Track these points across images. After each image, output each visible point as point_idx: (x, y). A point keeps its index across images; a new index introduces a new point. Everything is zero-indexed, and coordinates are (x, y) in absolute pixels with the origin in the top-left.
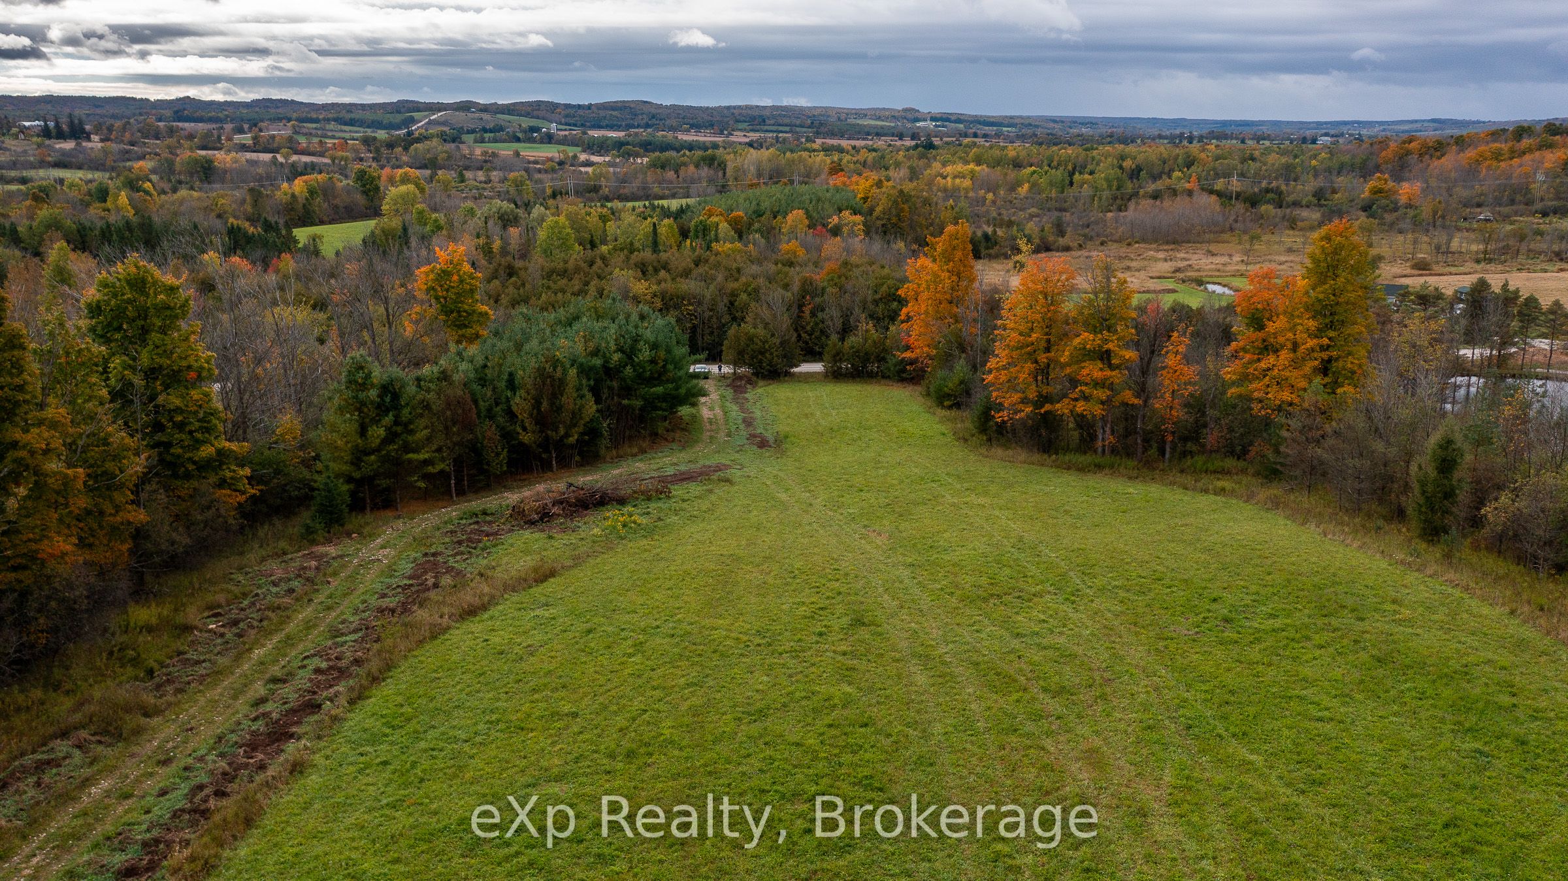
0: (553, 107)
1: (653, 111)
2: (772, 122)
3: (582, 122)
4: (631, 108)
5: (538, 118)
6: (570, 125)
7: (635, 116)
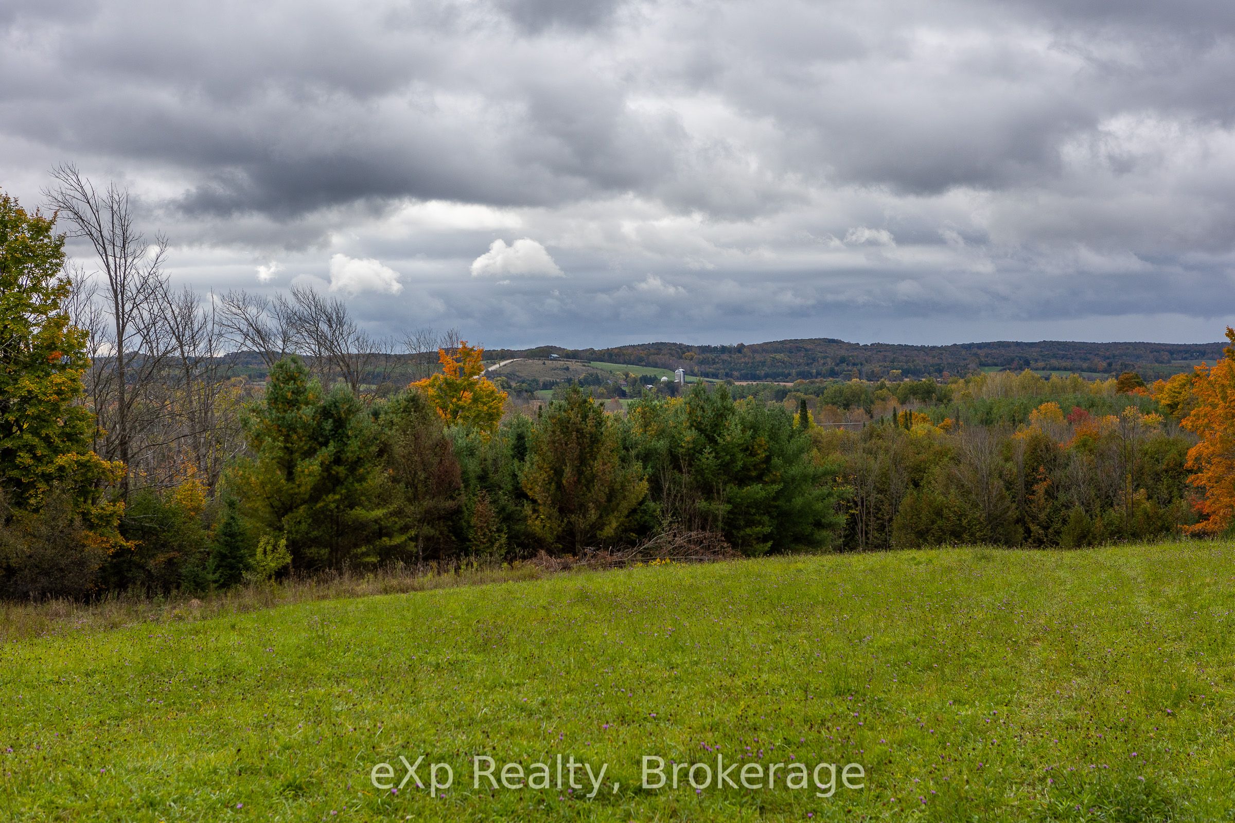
0: (679, 352)
1: (843, 353)
2: (1041, 364)
3: (727, 370)
4: (806, 350)
5: (656, 365)
6: (707, 375)
7: (814, 359)
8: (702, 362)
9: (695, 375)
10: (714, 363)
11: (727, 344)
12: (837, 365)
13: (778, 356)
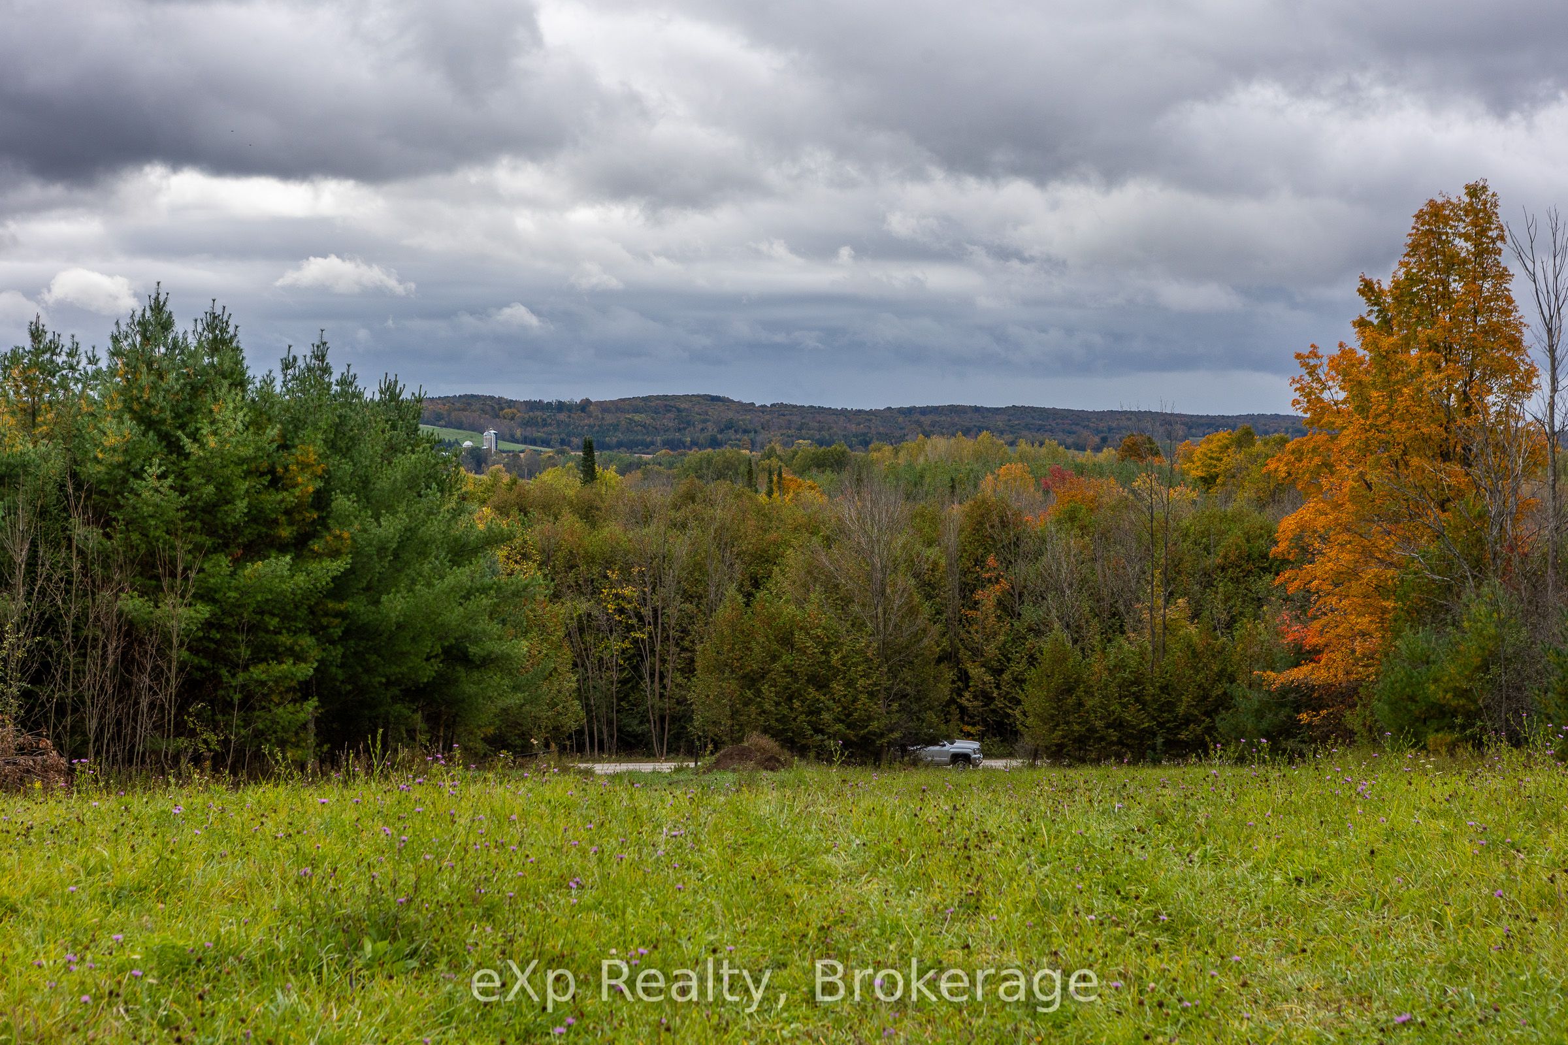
1: (729, 415)
3: (563, 436)
4: (679, 410)
5: (460, 426)
6: (533, 442)
7: (688, 423)
8: (526, 424)
9: (517, 441)
10: (544, 425)
11: (565, 399)
12: (721, 431)
13: (637, 417)
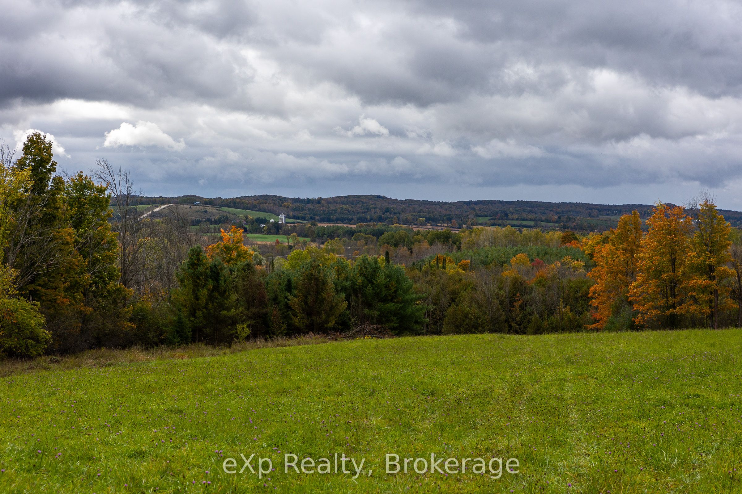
0: (280, 201)
1: (386, 205)
2: (515, 216)
3: (311, 215)
4: (363, 203)
5: (264, 211)
6: (298, 218)
7: (368, 209)
8: (294, 210)
9: (290, 218)
10: (303, 210)
11: (310, 197)
12: (383, 213)
13: (345, 207)
